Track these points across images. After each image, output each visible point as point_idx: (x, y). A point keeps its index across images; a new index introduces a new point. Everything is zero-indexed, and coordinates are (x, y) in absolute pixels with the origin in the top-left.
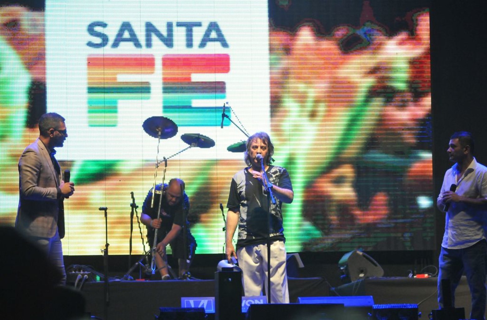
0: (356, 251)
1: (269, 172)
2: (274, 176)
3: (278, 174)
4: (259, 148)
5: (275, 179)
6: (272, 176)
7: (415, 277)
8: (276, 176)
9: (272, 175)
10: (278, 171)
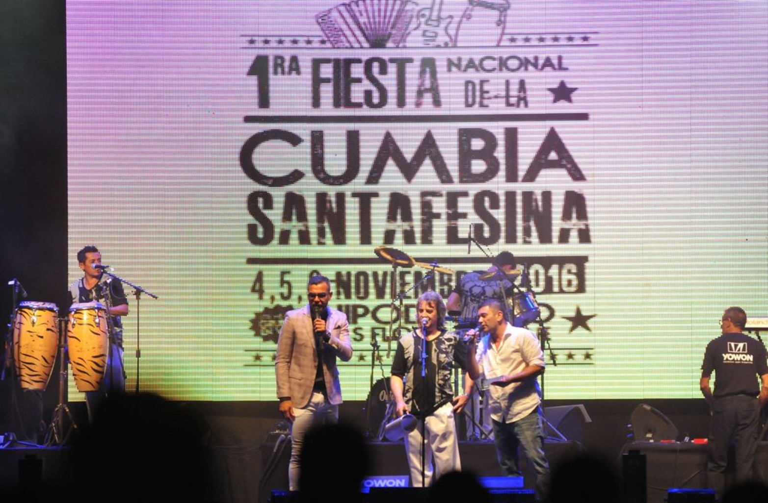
0: (642, 406)
1: (441, 337)
2: (447, 343)
3: (453, 343)
4: (425, 311)
5: (447, 347)
6: (444, 343)
7: (693, 441)
8: (449, 346)
9: (446, 342)
10: (453, 338)
